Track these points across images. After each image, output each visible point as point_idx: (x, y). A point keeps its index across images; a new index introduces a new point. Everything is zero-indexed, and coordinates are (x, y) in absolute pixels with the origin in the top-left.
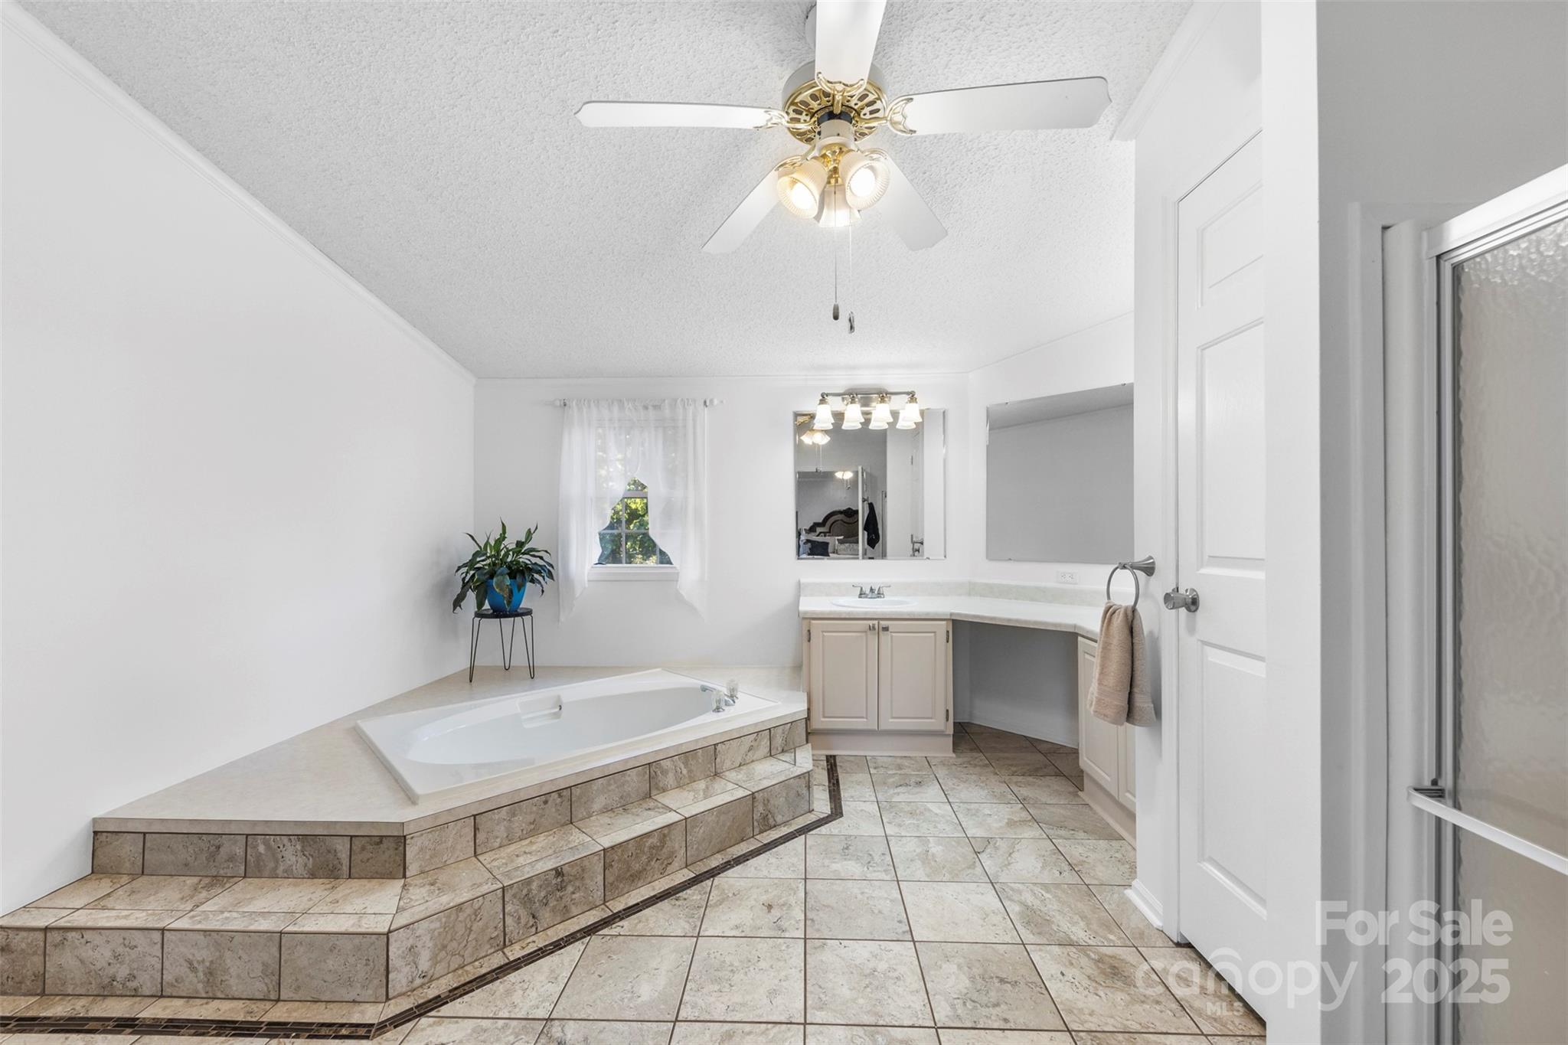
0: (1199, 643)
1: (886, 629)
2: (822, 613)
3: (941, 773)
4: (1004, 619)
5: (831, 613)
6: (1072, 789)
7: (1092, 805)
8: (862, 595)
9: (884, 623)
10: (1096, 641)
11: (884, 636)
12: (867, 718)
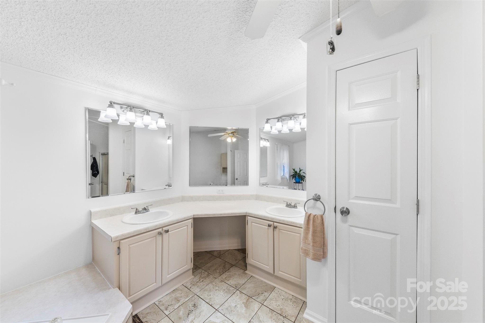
0: (349, 226)
1: (167, 231)
2: (129, 234)
3: (196, 290)
4: (219, 214)
5: (135, 232)
6: (242, 271)
7: (253, 275)
8: (137, 212)
9: (165, 228)
10: (302, 228)
11: (166, 236)
12: (156, 282)
